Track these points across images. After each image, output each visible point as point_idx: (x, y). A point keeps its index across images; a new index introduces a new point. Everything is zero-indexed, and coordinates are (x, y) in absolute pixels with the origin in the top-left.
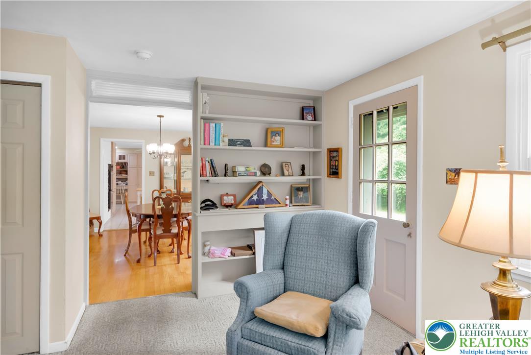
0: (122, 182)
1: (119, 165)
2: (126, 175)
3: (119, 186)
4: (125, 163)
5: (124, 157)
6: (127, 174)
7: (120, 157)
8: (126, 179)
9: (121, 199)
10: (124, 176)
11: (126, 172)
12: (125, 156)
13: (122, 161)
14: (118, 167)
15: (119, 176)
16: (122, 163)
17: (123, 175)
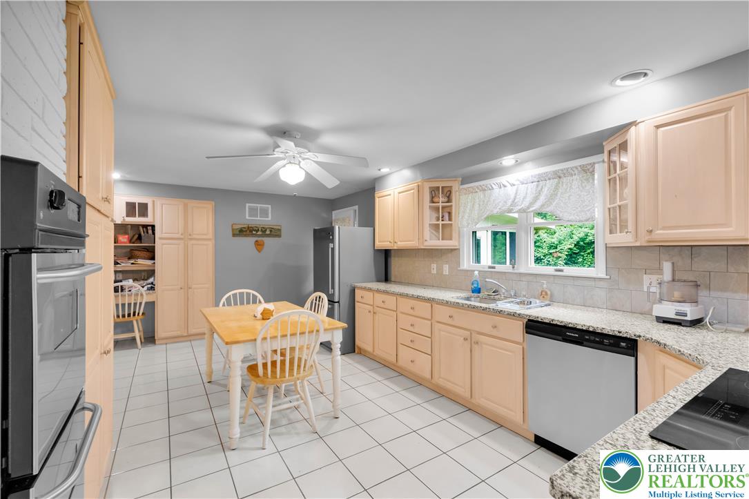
0: (134, 280)
1: (126, 233)
2: (149, 262)
3: (126, 293)
4: (145, 226)
5: (143, 209)
6: (153, 258)
7: (131, 208)
8: (152, 273)
9: (133, 331)
10: (144, 263)
11: (151, 253)
12: (146, 206)
13: (137, 220)
14: (124, 239)
15: (126, 265)
16: (135, 227)
17: (140, 261)
